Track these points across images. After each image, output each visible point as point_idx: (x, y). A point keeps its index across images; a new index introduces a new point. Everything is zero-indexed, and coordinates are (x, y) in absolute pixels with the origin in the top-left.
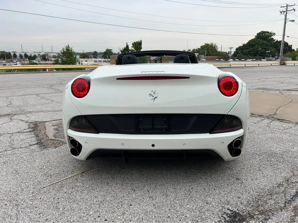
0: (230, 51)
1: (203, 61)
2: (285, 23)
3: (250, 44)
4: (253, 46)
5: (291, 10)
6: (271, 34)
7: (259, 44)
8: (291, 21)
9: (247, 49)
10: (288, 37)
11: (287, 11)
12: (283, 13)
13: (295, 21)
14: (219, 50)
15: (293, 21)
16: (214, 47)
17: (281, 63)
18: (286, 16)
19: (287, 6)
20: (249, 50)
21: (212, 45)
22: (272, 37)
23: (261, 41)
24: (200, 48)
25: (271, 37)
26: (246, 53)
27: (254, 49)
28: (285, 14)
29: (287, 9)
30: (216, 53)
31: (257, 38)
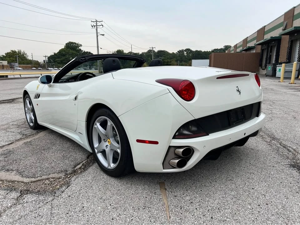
0: (45, 60)
1: (19, 70)
2: (97, 36)
3: (61, 53)
4: (64, 55)
5: (100, 25)
6: (79, 45)
7: (70, 53)
8: (101, 35)
9: (59, 58)
10: (101, 48)
11: (97, 26)
12: (94, 27)
13: (104, 36)
14: (30, 58)
15: (103, 35)
16: (23, 55)
17: (99, 71)
18: (97, 30)
19: (96, 21)
20: (62, 59)
21: (19, 52)
22: (80, 48)
23: (71, 51)
24: (5, 55)
25: (78, 48)
26: (59, 62)
27: (66, 59)
28: (96, 28)
29: (97, 24)
30: (27, 61)
31: (67, 48)
